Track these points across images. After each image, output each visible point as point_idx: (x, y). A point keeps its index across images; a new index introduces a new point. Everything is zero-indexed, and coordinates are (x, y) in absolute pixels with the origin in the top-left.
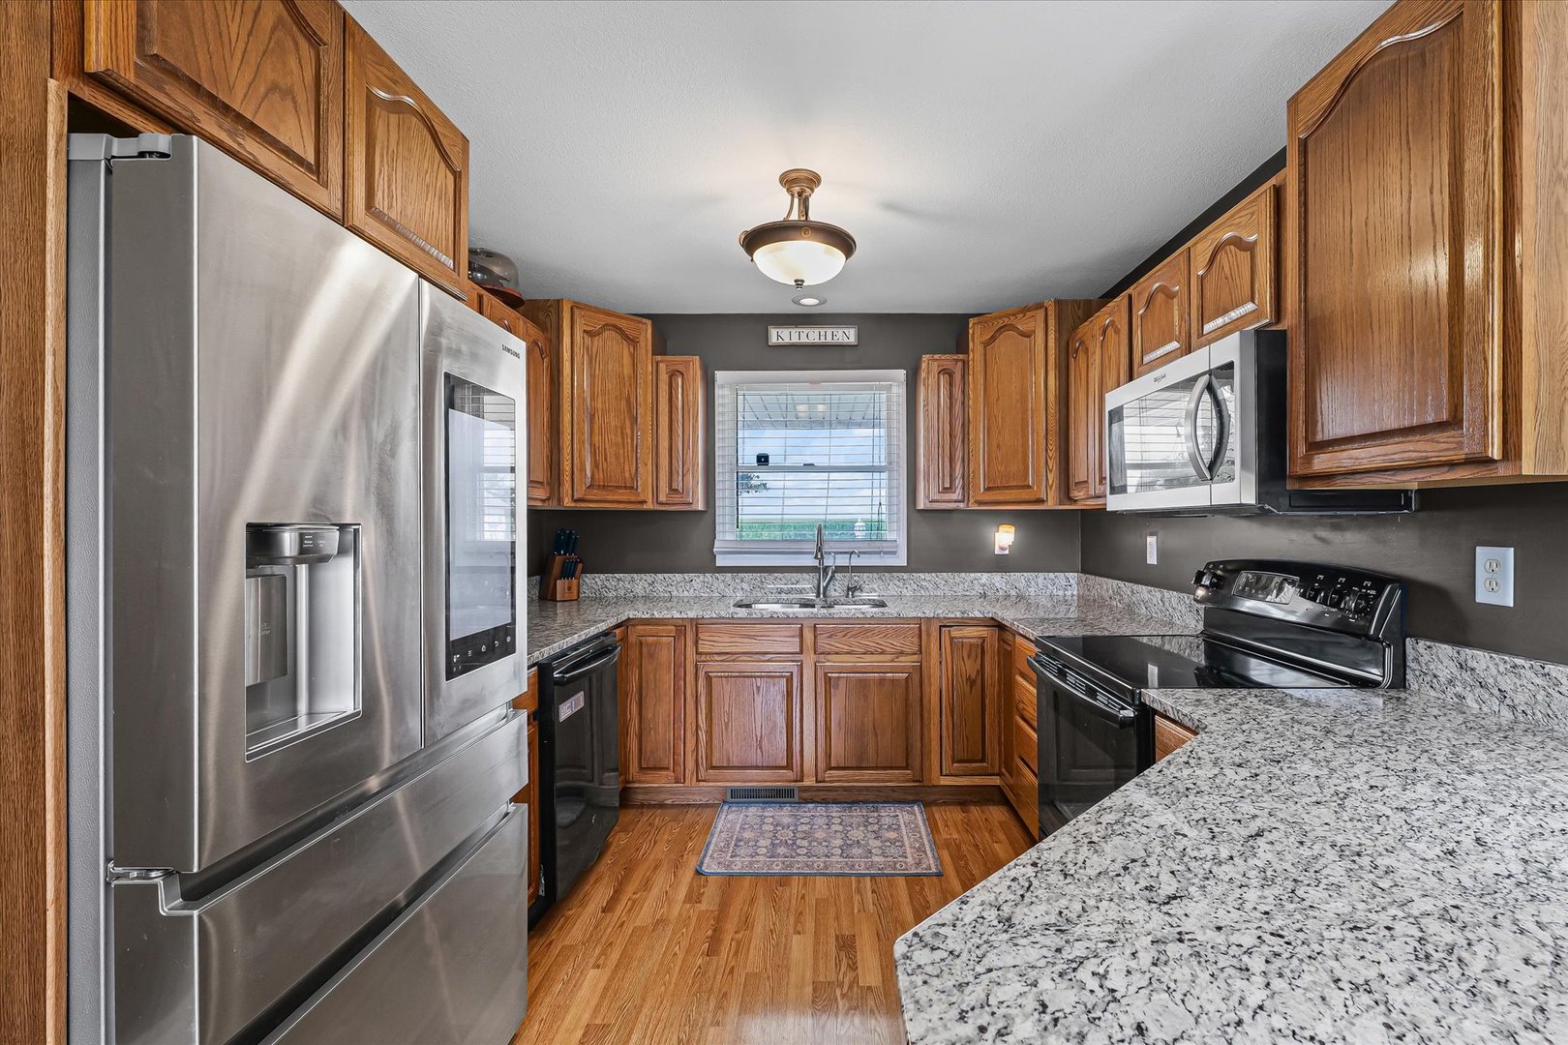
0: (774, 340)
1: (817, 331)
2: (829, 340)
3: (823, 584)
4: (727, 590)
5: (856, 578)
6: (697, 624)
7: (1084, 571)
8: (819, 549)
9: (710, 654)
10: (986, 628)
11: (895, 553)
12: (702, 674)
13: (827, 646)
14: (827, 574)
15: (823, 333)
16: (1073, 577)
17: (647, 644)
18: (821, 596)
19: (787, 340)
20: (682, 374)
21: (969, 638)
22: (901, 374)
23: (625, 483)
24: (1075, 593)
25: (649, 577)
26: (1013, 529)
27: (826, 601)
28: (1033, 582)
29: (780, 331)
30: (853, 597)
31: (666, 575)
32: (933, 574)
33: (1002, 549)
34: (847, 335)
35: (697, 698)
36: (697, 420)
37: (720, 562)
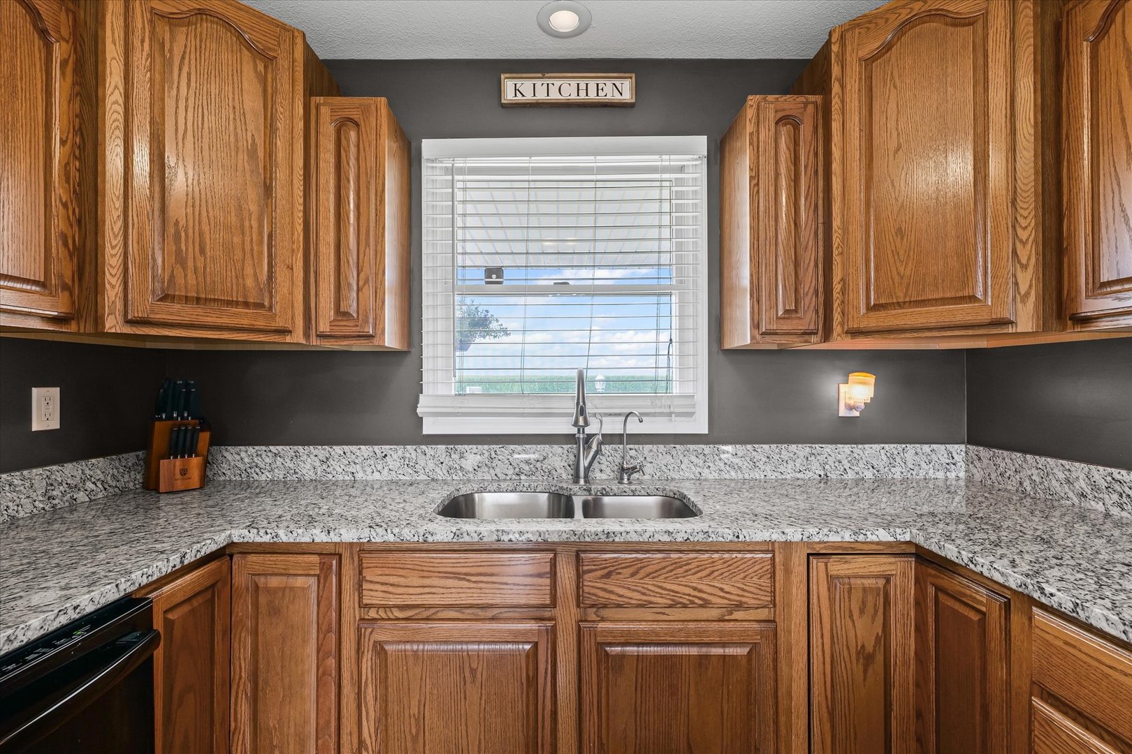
0: (509, 95)
1: (574, 83)
2: (592, 95)
3: (584, 463)
4: (438, 470)
5: (633, 453)
6: (362, 550)
7: (971, 441)
8: (582, 411)
9: (385, 607)
10: (892, 560)
11: (691, 414)
12: (368, 646)
13: (601, 594)
14: (590, 447)
15: (583, 86)
16: (958, 450)
17: (268, 591)
18: (582, 482)
19: (529, 97)
20: (357, 125)
21: (862, 577)
22: (700, 143)
23: (245, 296)
24: (962, 475)
25: (321, 451)
26: (871, 379)
27: (589, 490)
28: (898, 459)
29: (519, 82)
30: (630, 483)
31: (346, 448)
32: (749, 447)
33: (851, 408)
34: (622, 89)
35: (360, 688)
36: (382, 201)
37: (429, 428)
